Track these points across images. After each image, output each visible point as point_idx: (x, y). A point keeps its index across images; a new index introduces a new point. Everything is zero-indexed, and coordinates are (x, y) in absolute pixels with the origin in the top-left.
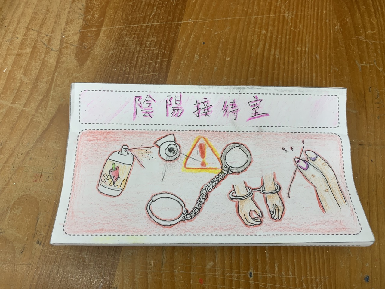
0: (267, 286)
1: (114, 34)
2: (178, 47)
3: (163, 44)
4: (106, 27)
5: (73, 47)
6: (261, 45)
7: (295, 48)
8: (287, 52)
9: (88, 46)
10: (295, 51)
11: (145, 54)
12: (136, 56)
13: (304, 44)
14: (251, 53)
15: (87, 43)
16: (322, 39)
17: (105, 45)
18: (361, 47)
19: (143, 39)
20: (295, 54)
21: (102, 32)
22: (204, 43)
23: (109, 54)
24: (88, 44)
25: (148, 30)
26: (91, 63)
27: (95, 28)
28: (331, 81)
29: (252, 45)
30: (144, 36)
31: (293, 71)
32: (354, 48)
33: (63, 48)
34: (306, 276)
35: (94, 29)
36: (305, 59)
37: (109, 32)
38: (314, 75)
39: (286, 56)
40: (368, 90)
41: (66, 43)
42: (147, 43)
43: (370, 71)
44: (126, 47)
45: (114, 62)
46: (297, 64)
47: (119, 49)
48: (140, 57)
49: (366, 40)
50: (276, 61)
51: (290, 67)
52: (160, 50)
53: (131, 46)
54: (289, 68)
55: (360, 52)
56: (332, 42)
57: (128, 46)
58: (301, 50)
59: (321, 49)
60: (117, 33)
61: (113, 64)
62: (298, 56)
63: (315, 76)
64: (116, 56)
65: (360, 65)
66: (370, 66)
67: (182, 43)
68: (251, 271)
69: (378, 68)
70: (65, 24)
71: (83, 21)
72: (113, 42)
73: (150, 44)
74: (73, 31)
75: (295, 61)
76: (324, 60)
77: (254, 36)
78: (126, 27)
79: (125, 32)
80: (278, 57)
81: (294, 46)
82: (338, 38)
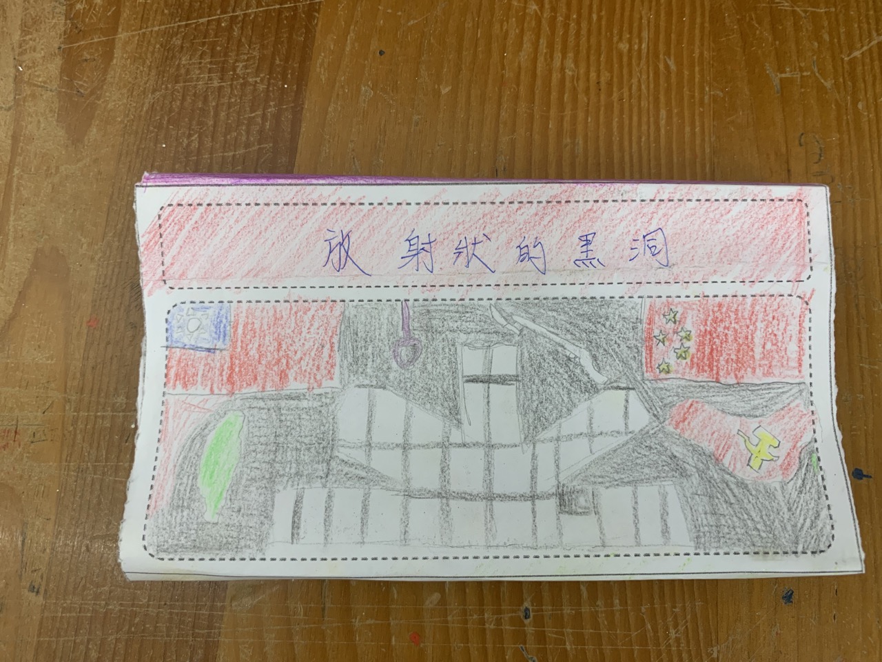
0: (563, 635)
1: (151, 49)
2: (318, 70)
3: (279, 66)
4: (127, 32)
5: (50, 93)
6: (527, 46)
7: (614, 46)
8: (592, 58)
9: (88, 88)
10: (614, 52)
11: (236, 96)
12: (214, 104)
13: (635, 31)
14: (503, 68)
15: (84, 79)
16: (682, 14)
17: (130, 83)
18: (780, 28)
19: (226, 55)
20: (615, 60)
21: (119, 45)
22: (381, 53)
23: (142, 106)
24: (87, 83)
25: (236, 30)
26: (102, 133)
27: (99, 38)
28: (706, 125)
29: (505, 46)
30: (227, 47)
31: (609, 107)
32: (761, 33)
33: (25, 100)
34: (653, 604)
35: (96, 40)
36: (638, 74)
37: (138, 44)
38: (663, 113)
39: (592, 69)
40: (797, 142)
41: (30, 84)
42: (238, 66)
43: (803, 90)
44: (184, 82)
45: (160, 127)
46: (621, 88)
47: (167, 88)
48: (223, 104)
49: (792, 7)
50: (568, 84)
51: (603, 97)
52: (272, 81)
53: (198, 79)
54: (599, 101)
55: (777, 43)
56: (707, 19)
57: (191, 80)
58: (630, 50)
59: (679, 42)
60: (158, 46)
61: (156, 130)
62: (621, 67)
63: (664, 117)
64: (162, 108)
65: (777, 76)
66: (802, 77)
67: (325, 57)
68: (527, 604)
69: (822, 81)
70: (19, 33)
71: (66, 20)
72: (150, 71)
73: (246, 67)
74: (42, 49)
75: (615, 80)
76: (686, 72)
77: (510, 21)
78: (179, 26)
79: (177, 41)
80: (570, 73)
81: (610, 40)
82: (723, 6)
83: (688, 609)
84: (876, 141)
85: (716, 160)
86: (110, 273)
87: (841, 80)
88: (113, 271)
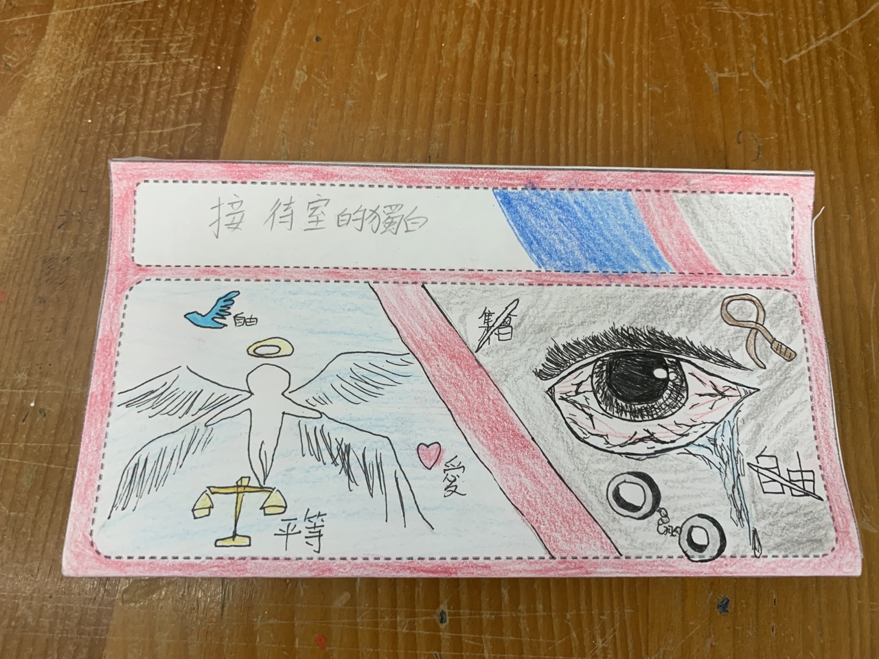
0: (482, 642)
1: (84, 26)
2: (253, 53)
3: (213, 48)
4: (62, 9)
6: (465, 37)
7: (553, 41)
8: (531, 51)
9: (16, 62)
10: (553, 46)
11: (167, 75)
12: (144, 82)
13: (575, 27)
14: (440, 57)
15: (14, 53)
16: (621, 13)
17: (60, 58)
18: (719, 30)
19: (160, 35)
20: (553, 54)
21: (52, 21)
22: (318, 39)
23: (71, 81)
24: (16, 57)
25: (172, 11)
26: (27, 106)
27: (33, 14)
28: (644, 120)
29: (443, 37)
30: (162, 28)
31: (546, 99)
32: (700, 34)
34: (578, 610)
35: (29, 16)
36: (577, 68)
37: (71, 22)
38: (601, 107)
39: (530, 62)
40: (735, 140)
42: (172, 47)
43: (741, 90)
44: (116, 60)
45: (86, 102)
46: (558, 81)
47: (97, 65)
48: (154, 83)
49: (731, 10)
50: (505, 76)
51: (540, 89)
52: (205, 62)
53: (130, 58)
54: (536, 93)
55: (716, 44)
56: (646, 18)
57: (122, 58)
58: (569, 45)
59: (618, 39)
60: (91, 24)
61: (82, 105)
62: (559, 61)
63: (602, 110)
64: (90, 85)
65: (715, 75)
66: (741, 77)
67: (261, 41)
68: (443, 607)
69: (761, 82)
72: (82, 47)
73: (180, 48)
75: (553, 73)
76: (625, 69)
77: (449, 13)
78: (115, 6)
79: (111, 20)
80: (508, 65)
81: (549, 35)
82: (662, 8)
83: (617, 617)
84: (815, 141)
85: (654, 154)
86: (22, 246)
87: (780, 82)
88: (26, 245)
